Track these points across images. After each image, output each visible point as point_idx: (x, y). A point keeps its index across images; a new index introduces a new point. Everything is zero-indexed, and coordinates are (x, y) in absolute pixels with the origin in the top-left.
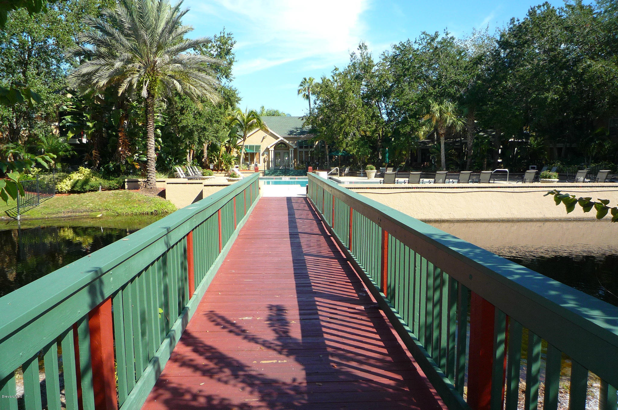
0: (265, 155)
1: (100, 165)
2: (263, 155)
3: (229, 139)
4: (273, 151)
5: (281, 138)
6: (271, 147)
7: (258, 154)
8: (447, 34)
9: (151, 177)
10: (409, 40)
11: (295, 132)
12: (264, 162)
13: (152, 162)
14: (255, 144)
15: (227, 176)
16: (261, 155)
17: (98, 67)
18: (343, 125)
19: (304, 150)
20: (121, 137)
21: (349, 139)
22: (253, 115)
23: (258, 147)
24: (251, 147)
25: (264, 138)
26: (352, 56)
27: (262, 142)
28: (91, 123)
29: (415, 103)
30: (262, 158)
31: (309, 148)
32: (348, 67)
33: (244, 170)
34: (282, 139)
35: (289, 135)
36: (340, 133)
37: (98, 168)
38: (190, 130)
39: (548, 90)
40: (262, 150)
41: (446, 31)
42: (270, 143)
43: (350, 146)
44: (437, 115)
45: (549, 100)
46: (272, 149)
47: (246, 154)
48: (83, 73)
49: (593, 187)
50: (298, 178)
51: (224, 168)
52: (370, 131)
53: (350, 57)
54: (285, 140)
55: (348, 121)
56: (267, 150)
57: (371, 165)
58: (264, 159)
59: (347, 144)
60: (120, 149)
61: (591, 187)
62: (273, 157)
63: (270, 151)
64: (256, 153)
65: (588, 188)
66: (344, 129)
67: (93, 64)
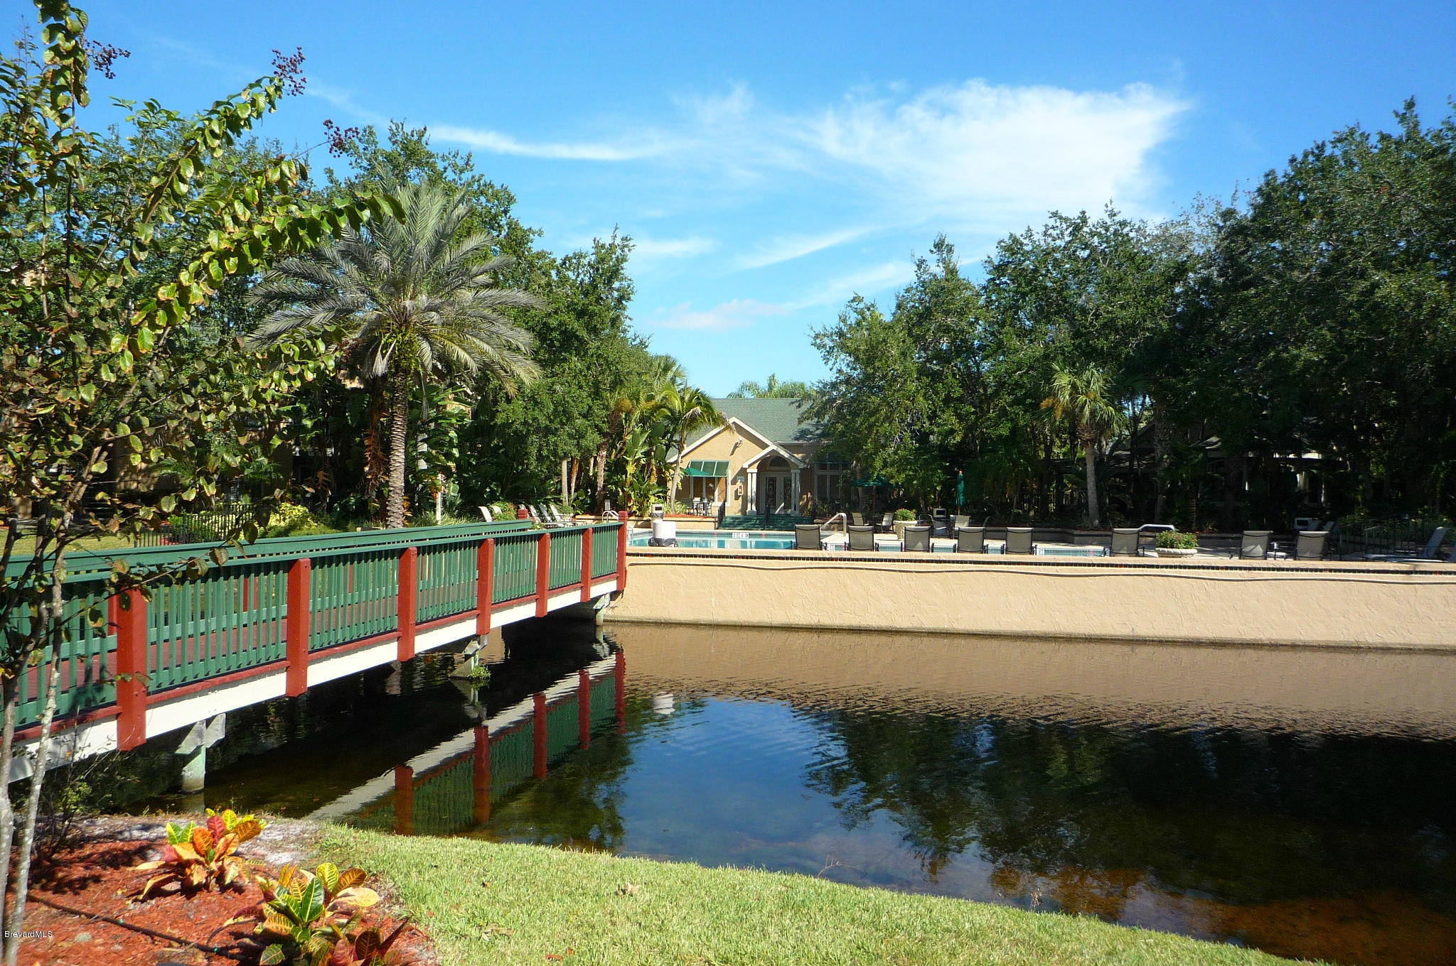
0: (739, 484)
1: (333, 500)
2: (734, 482)
3: (646, 448)
4: (755, 476)
5: (772, 447)
6: (750, 466)
7: (723, 480)
8: (1113, 215)
9: (393, 524)
10: (1029, 230)
11: (811, 433)
12: (737, 498)
13: (396, 496)
14: (717, 458)
15: (640, 527)
16: (729, 482)
17: (298, 321)
18: (873, 419)
19: (828, 473)
20: (367, 446)
21: (891, 450)
22: (698, 398)
23: (723, 466)
24: (709, 465)
25: (736, 447)
26: (919, 266)
27: (732, 453)
28: (311, 419)
29: (1027, 372)
30: (731, 490)
31: (841, 467)
32: (907, 291)
33: (677, 515)
34: (775, 448)
35: (796, 439)
36: (867, 437)
37: (330, 506)
38: (515, 432)
39: (1300, 341)
40: (730, 474)
41: (1109, 209)
42: (749, 457)
43: (892, 465)
44: (1065, 397)
45: (1299, 365)
46: (754, 469)
47: (685, 481)
48: (268, 333)
49: (1255, 569)
50: (767, 535)
51: (635, 508)
52: (940, 433)
53: (916, 268)
54: (783, 452)
55: (884, 411)
56: (743, 472)
57: (904, 510)
58: (736, 491)
59: (885, 461)
60: (367, 469)
61: (1250, 569)
62: (754, 489)
63: (749, 476)
64: (719, 479)
65: (1243, 571)
66: (875, 428)
67: (287, 316)
